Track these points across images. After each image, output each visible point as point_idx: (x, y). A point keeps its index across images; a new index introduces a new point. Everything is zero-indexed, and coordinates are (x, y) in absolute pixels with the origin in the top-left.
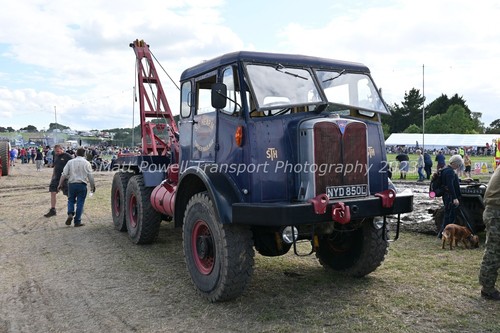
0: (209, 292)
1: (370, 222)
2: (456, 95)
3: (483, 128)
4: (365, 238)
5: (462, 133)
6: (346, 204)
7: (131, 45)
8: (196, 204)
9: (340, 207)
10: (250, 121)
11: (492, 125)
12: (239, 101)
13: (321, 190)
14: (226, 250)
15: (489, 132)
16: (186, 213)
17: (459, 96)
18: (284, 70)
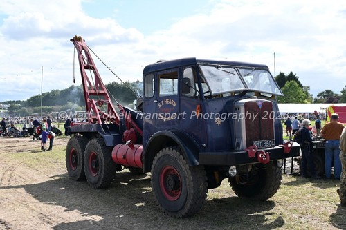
0: (177, 212)
1: (276, 163)
2: (291, 73)
3: (312, 99)
4: (268, 175)
5: (297, 102)
6: (266, 151)
7: (71, 40)
8: (165, 155)
9: (263, 153)
10: (205, 101)
11: (318, 96)
12: (197, 89)
13: (249, 144)
14: (192, 183)
15: (316, 101)
16: (154, 162)
17: (294, 74)
18: (222, 69)
